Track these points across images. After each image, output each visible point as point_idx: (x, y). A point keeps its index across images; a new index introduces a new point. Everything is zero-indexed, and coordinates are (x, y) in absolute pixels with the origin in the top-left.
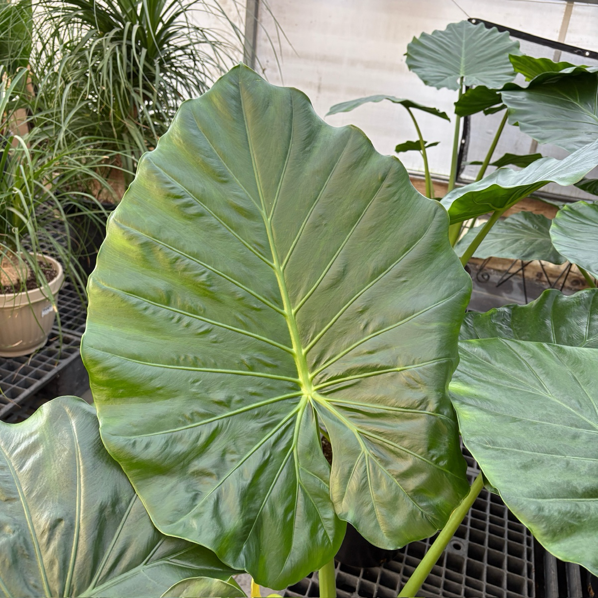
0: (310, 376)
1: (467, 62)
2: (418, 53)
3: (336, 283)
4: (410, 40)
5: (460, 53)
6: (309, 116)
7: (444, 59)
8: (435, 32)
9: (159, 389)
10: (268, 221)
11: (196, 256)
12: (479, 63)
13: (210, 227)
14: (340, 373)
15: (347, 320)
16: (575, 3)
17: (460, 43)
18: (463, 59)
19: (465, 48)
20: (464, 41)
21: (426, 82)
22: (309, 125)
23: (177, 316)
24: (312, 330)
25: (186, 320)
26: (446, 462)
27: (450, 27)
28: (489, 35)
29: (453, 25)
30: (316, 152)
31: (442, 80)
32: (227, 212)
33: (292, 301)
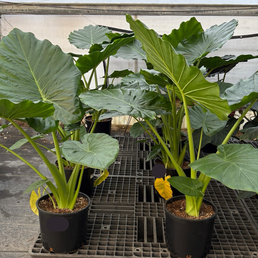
0: (45, 96)
1: (93, 39)
2: (73, 38)
3: (47, 75)
5: (91, 37)
6: (35, 38)
7: (84, 39)
8: (79, 30)
9: (9, 96)
10: (28, 62)
11: (12, 69)
12: (98, 39)
13: (14, 63)
14: (52, 94)
15: (52, 82)
17: (90, 33)
18: (92, 38)
19: (92, 34)
20: (91, 32)
21: (78, 47)
22: (35, 40)
23: (10, 82)
24: (44, 85)
25: (12, 83)
26: (79, 107)
27: (85, 28)
28: (100, 29)
29: (86, 27)
30: (38, 46)
31: (85, 46)
32: (18, 60)
33: (37, 79)
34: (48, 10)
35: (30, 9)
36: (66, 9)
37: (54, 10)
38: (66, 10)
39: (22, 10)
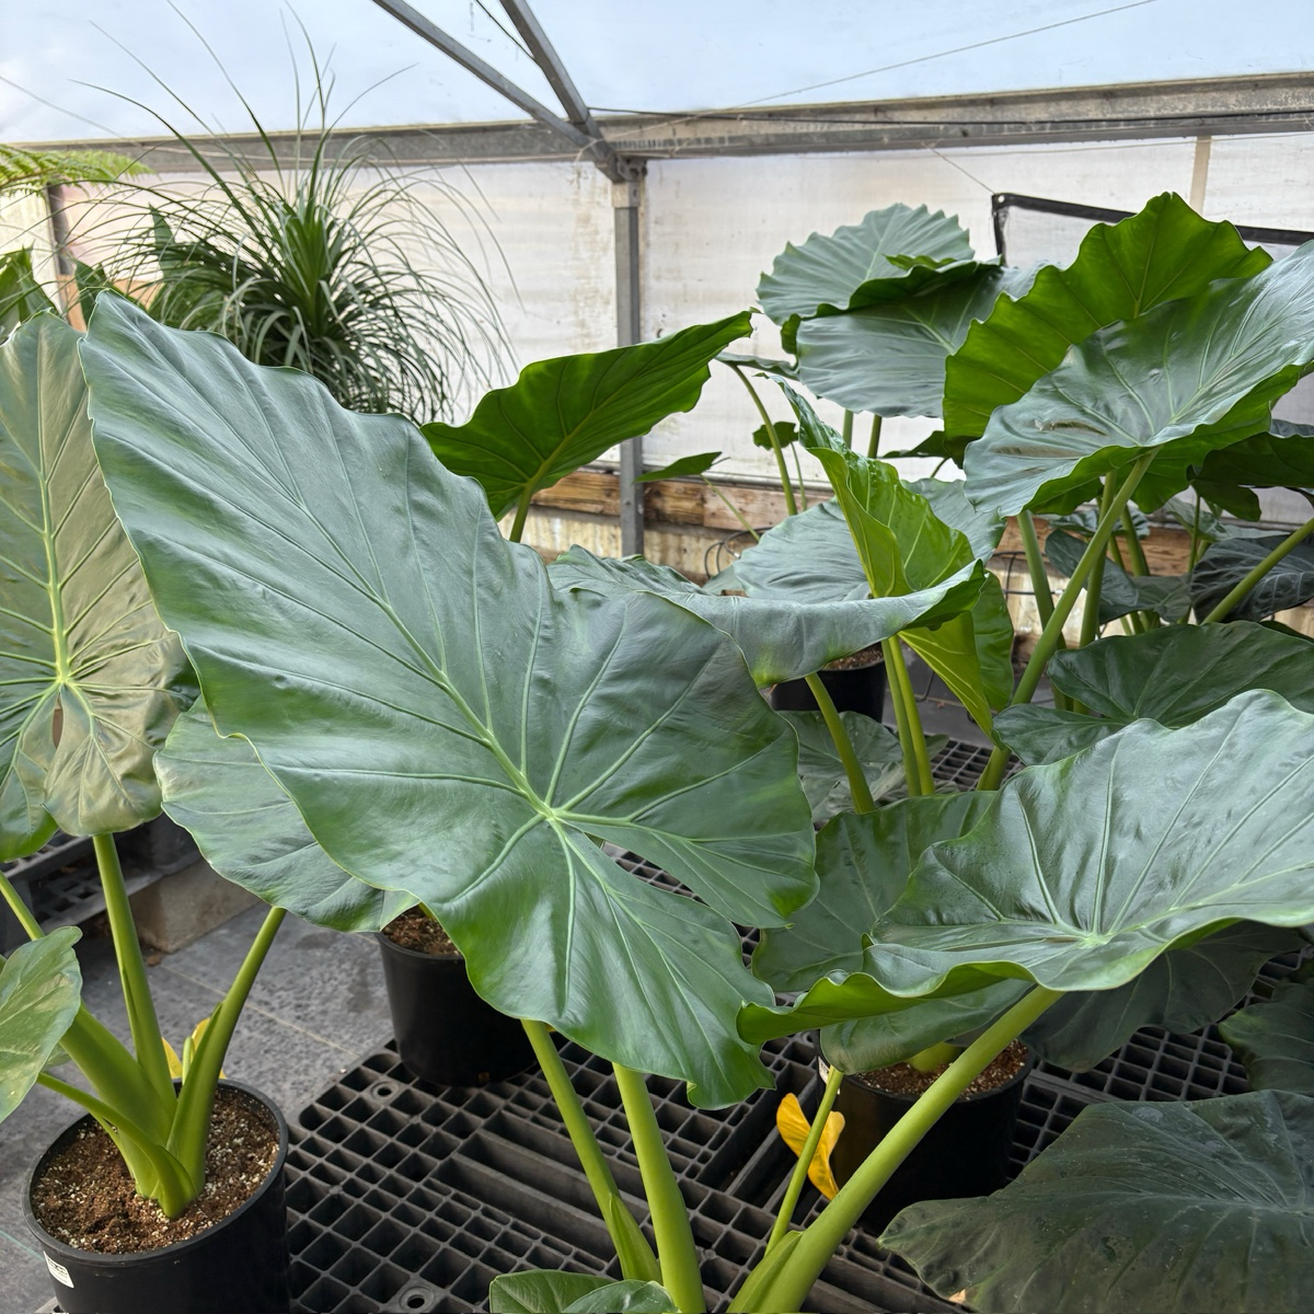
0: (68, 660)
4: (781, 250)
5: (868, 263)
8: (839, 231)
14: (94, 654)
15: (115, 593)
16: (1214, 137)
18: (870, 271)
29: (877, 213)
33: (59, 574)
34: (802, 135)
35: (734, 134)
36: (873, 127)
37: (825, 135)
38: (871, 132)
39: (708, 140)
